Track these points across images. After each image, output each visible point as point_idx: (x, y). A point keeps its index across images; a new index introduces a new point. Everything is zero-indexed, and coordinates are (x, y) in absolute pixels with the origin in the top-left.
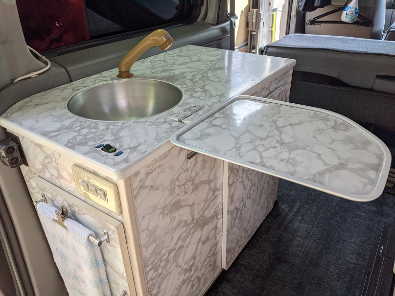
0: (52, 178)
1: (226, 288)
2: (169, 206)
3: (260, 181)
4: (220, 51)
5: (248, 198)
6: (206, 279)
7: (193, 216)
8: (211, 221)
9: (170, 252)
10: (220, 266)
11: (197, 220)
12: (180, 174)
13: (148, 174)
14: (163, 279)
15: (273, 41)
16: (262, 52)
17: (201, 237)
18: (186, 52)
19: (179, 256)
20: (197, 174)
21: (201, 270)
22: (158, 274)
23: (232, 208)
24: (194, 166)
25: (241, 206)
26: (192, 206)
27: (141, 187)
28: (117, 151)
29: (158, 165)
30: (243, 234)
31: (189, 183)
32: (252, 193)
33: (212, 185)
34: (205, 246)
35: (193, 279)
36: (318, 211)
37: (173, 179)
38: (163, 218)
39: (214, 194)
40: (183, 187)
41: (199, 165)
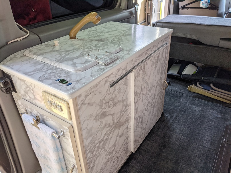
0: (30, 99)
1: (133, 163)
2: (99, 116)
3: (153, 100)
4: (129, 25)
5: (146, 110)
6: (122, 158)
7: (113, 121)
8: (124, 124)
9: (100, 142)
10: (130, 150)
11: (116, 124)
12: (105, 96)
13: (86, 96)
14: (97, 158)
15: (160, 19)
16: (153, 25)
17: (119, 133)
18: (109, 26)
19: (105, 144)
20: (116, 96)
21: (119, 153)
22: (93, 155)
23: (137, 116)
24: (114, 92)
25: (142, 116)
26: (113, 115)
27: (82, 104)
28: (68, 83)
29: (92, 90)
30: (143, 132)
31: (111, 101)
32: (148, 107)
33: (125, 103)
34: (121, 138)
35: (114, 158)
36: (187, 118)
37: (101, 99)
38: (96, 122)
39: (126, 108)
40: (107, 104)
41: (117, 91)
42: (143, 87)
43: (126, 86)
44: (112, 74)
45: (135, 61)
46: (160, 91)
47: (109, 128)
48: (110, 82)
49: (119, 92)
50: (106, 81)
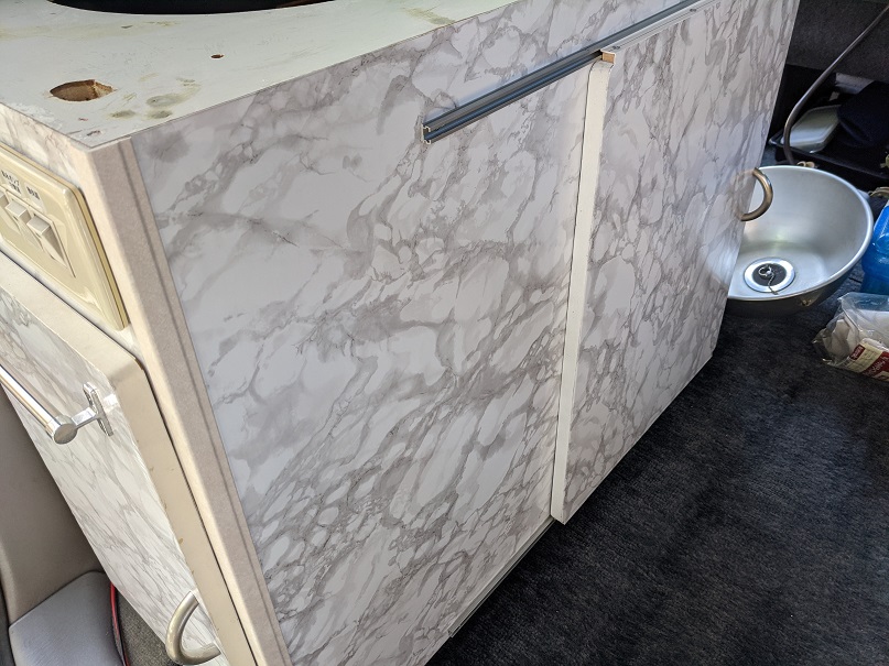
2: (349, 321)
5: (646, 317)
6: (489, 558)
7: (447, 362)
8: (514, 386)
9: (357, 479)
11: (462, 379)
14: (334, 564)
17: (476, 434)
19: (393, 491)
20: (466, 213)
21: (473, 532)
22: (310, 550)
24: (454, 178)
25: (623, 341)
26: (444, 326)
30: (619, 425)
31: (431, 241)
32: (659, 302)
34: (488, 461)
35: (445, 558)
37: (362, 212)
38: (324, 356)
39: (526, 296)
40: (405, 252)
42: (647, 180)
43: (538, 160)
47: (415, 403)
48: (429, 103)
49: (491, 190)
50: (400, 86)
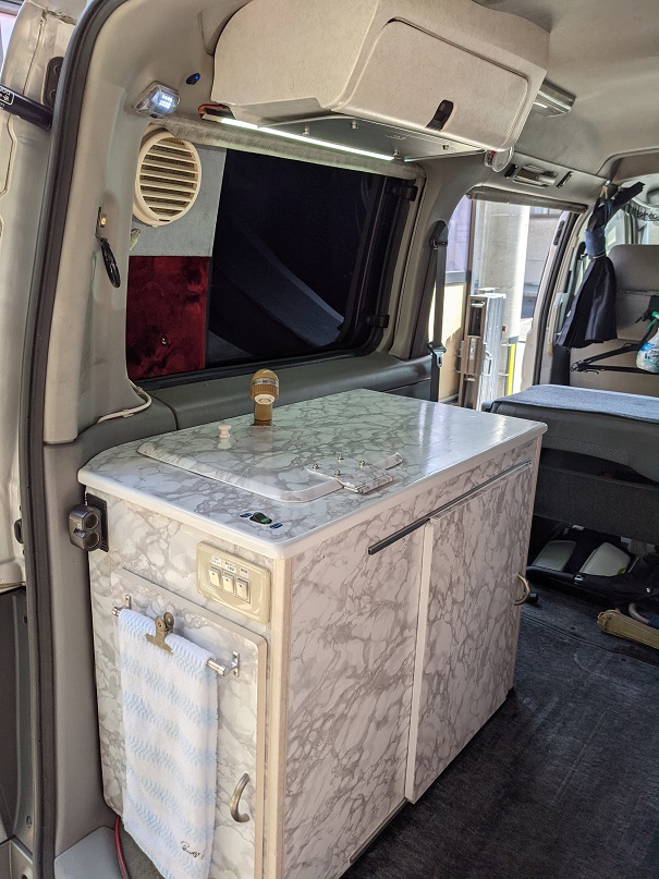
0: (149, 570)
2: (334, 632)
3: (481, 632)
5: (460, 660)
6: (375, 808)
7: (366, 662)
8: (394, 685)
9: (326, 718)
11: (372, 674)
12: (355, 578)
13: (314, 562)
14: (311, 768)
15: (509, 394)
16: (487, 409)
17: (374, 712)
18: (358, 400)
19: (338, 732)
20: (380, 586)
21: (369, 782)
23: (431, 670)
24: (377, 570)
25: (447, 673)
26: (367, 641)
27: (303, 580)
28: (272, 524)
29: (328, 552)
30: (447, 734)
31: (366, 597)
32: (467, 651)
33: (401, 614)
34: (380, 732)
35: (354, 795)
36: (596, 715)
37: (345, 583)
38: (325, 647)
39: (402, 632)
40: (357, 601)
41: (383, 570)
42: (454, 578)
43: (409, 563)
44: (377, 517)
45: (438, 497)
46: (503, 609)
47: (352, 682)
48: (371, 540)
49: (390, 576)
50: (363, 534)
